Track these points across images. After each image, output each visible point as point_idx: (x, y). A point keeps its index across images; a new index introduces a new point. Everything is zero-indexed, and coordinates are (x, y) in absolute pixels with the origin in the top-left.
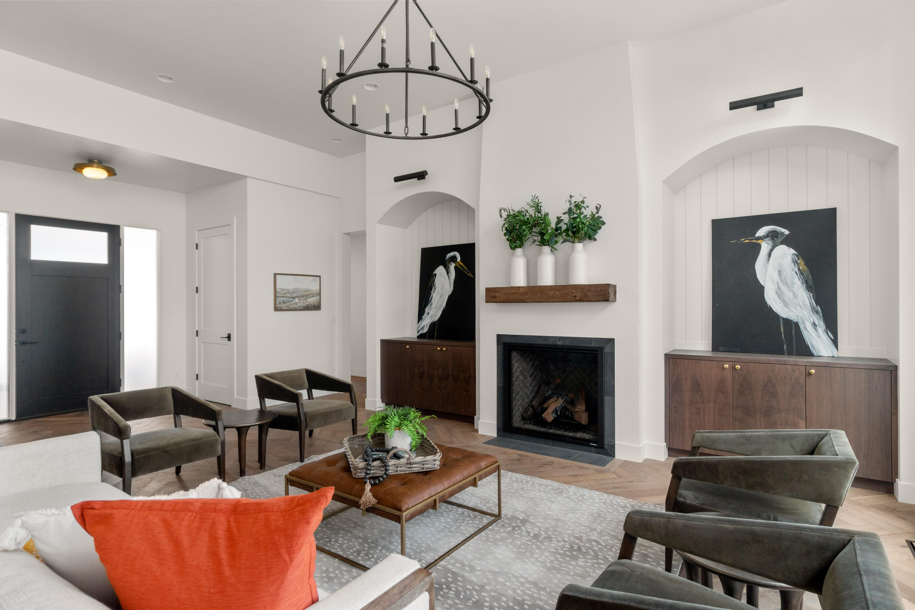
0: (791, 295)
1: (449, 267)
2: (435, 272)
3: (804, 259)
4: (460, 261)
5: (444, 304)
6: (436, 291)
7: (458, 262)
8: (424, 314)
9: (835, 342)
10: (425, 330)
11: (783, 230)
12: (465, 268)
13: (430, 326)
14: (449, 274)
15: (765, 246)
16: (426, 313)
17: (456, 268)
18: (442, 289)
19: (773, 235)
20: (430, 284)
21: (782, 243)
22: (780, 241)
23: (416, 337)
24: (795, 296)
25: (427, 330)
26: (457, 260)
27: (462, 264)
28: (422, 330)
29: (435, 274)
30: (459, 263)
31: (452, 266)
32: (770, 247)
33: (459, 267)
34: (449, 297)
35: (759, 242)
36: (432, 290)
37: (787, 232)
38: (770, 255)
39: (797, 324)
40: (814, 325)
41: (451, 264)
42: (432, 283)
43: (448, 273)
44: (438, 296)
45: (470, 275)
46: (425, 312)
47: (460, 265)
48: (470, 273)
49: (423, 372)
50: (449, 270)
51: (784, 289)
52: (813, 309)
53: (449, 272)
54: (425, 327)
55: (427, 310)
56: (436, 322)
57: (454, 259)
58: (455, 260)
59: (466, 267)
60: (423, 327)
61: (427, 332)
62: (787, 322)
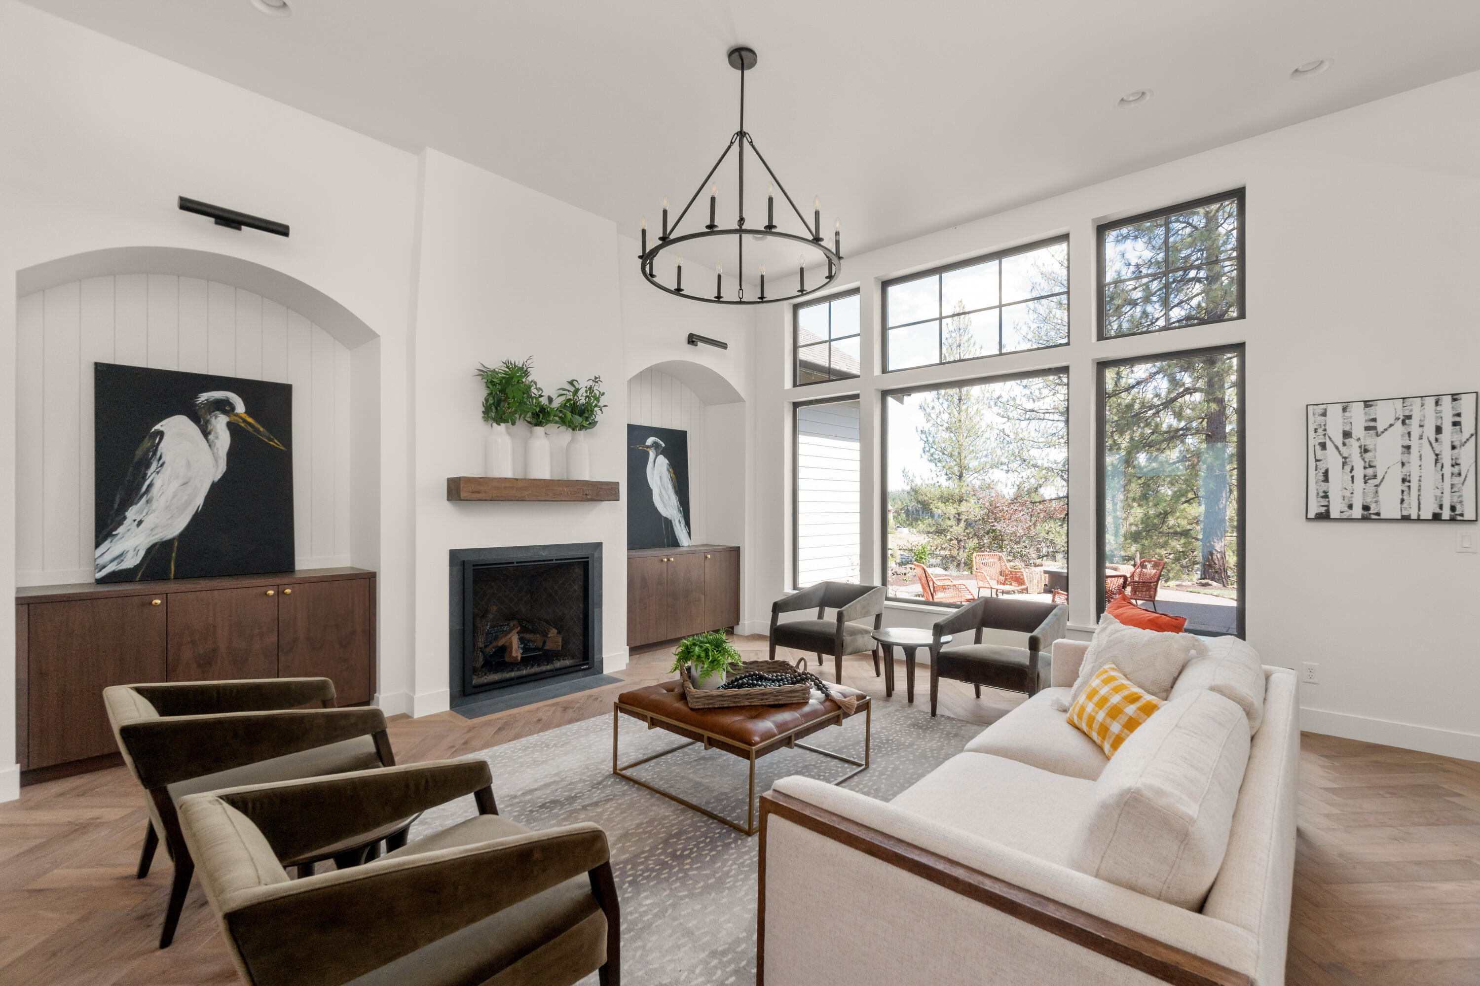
0: (667, 497)
1: (207, 422)
2: (158, 427)
3: (673, 469)
4: (246, 412)
5: (199, 501)
6: (166, 471)
7: (237, 415)
8: (120, 524)
9: (689, 534)
10: (131, 562)
11: (661, 443)
12: (262, 429)
13: (149, 551)
14: (211, 437)
15: (652, 454)
16: (127, 523)
17: (230, 425)
18: (189, 465)
19: (656, 445)
20: (139, 452)
21: (661, 453)
22: (660, 451)
23: (93, 581)
24: (669, 498)
25: (138, 562)
26: (233, 408)
27: (250, 420)
28: (115, 562)
29: (161, 434)
30: (241, 418)
31: (220, 423)
32: (654, 456)
33: (243, 425)
34: (214, 487)
35: (648, 450)
36: (148, 466)
37: (663, 445)
38: (655, 462)
39: (671, 521)
40: (680, 522)
41: (216, 417)
42: (148, 451)
43: (206, 433)
44: (175, 485)
45: (276, 443)
46: (125, 518)
47: (245, 421)
48: (276, 441)
49: (215, 650)
50: (210, 428)
51: (663, 492)
52: (679, 509)
53: (210, 433)
54: (130, 555)
55: (132, 513)
56: (170, 542)
57: (224, 406)
58: (227, 408)
59: (263, 427)
60: (121, 555)
61: (137, 568)
62: (666, 519)
